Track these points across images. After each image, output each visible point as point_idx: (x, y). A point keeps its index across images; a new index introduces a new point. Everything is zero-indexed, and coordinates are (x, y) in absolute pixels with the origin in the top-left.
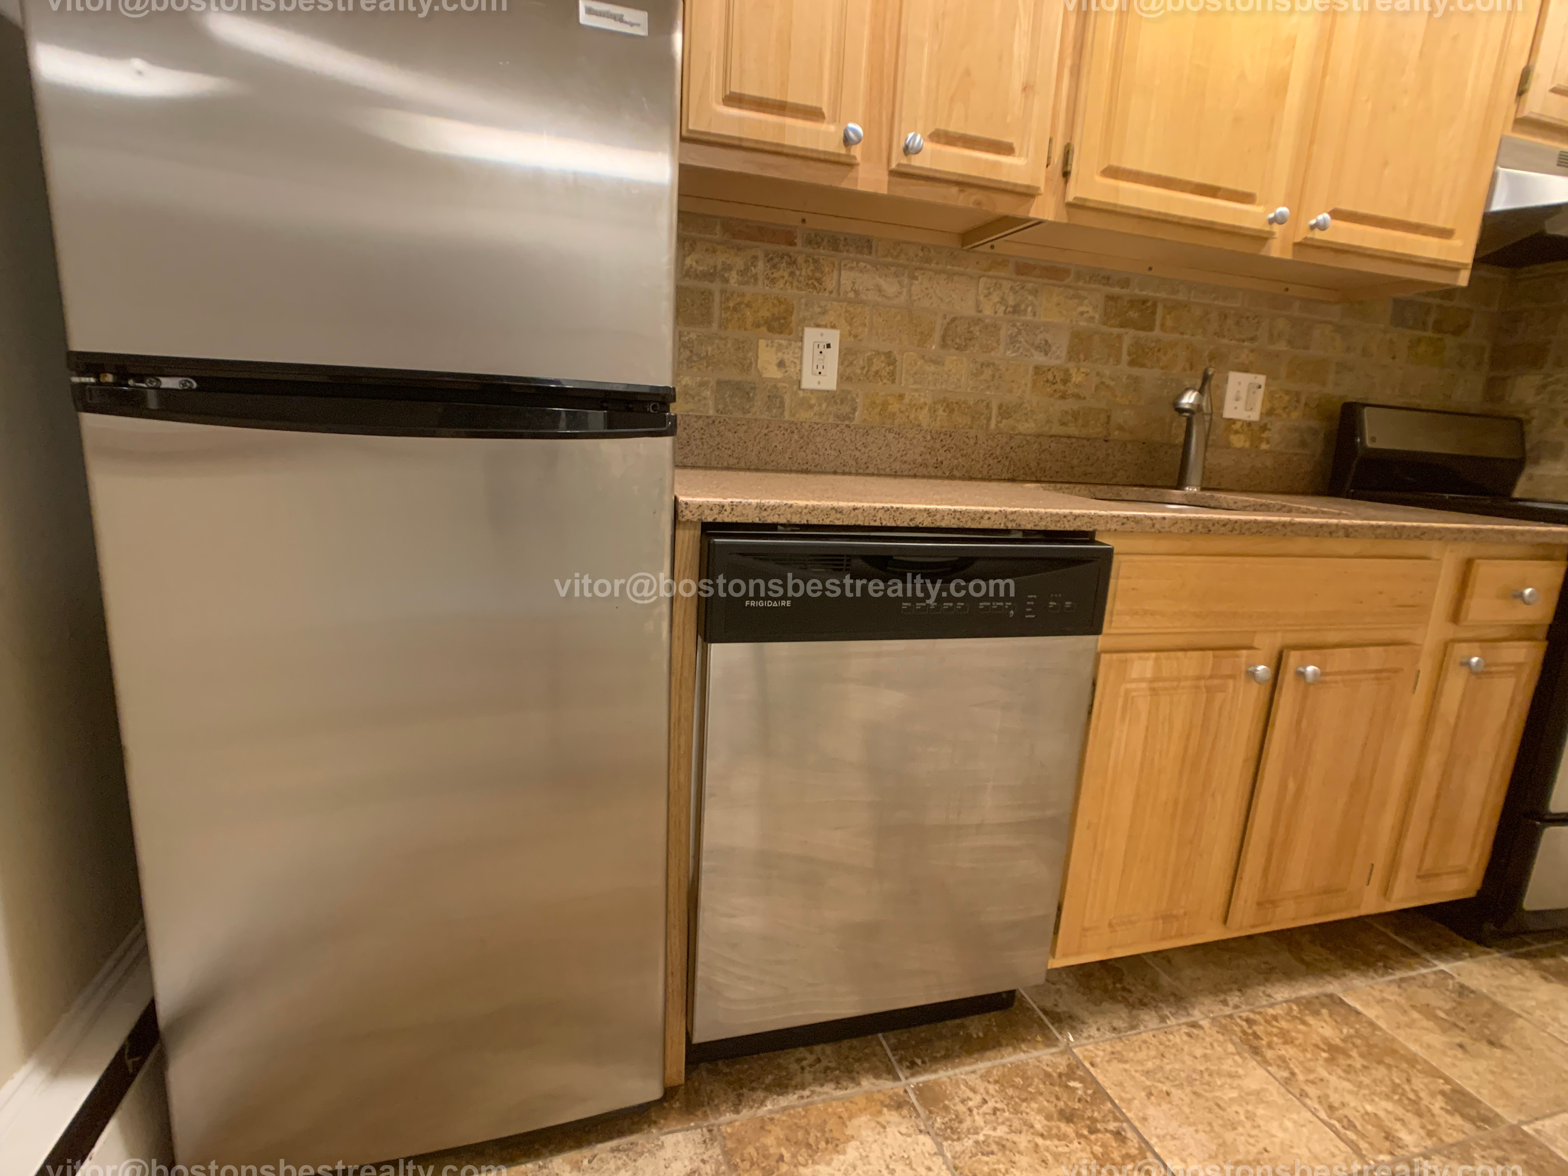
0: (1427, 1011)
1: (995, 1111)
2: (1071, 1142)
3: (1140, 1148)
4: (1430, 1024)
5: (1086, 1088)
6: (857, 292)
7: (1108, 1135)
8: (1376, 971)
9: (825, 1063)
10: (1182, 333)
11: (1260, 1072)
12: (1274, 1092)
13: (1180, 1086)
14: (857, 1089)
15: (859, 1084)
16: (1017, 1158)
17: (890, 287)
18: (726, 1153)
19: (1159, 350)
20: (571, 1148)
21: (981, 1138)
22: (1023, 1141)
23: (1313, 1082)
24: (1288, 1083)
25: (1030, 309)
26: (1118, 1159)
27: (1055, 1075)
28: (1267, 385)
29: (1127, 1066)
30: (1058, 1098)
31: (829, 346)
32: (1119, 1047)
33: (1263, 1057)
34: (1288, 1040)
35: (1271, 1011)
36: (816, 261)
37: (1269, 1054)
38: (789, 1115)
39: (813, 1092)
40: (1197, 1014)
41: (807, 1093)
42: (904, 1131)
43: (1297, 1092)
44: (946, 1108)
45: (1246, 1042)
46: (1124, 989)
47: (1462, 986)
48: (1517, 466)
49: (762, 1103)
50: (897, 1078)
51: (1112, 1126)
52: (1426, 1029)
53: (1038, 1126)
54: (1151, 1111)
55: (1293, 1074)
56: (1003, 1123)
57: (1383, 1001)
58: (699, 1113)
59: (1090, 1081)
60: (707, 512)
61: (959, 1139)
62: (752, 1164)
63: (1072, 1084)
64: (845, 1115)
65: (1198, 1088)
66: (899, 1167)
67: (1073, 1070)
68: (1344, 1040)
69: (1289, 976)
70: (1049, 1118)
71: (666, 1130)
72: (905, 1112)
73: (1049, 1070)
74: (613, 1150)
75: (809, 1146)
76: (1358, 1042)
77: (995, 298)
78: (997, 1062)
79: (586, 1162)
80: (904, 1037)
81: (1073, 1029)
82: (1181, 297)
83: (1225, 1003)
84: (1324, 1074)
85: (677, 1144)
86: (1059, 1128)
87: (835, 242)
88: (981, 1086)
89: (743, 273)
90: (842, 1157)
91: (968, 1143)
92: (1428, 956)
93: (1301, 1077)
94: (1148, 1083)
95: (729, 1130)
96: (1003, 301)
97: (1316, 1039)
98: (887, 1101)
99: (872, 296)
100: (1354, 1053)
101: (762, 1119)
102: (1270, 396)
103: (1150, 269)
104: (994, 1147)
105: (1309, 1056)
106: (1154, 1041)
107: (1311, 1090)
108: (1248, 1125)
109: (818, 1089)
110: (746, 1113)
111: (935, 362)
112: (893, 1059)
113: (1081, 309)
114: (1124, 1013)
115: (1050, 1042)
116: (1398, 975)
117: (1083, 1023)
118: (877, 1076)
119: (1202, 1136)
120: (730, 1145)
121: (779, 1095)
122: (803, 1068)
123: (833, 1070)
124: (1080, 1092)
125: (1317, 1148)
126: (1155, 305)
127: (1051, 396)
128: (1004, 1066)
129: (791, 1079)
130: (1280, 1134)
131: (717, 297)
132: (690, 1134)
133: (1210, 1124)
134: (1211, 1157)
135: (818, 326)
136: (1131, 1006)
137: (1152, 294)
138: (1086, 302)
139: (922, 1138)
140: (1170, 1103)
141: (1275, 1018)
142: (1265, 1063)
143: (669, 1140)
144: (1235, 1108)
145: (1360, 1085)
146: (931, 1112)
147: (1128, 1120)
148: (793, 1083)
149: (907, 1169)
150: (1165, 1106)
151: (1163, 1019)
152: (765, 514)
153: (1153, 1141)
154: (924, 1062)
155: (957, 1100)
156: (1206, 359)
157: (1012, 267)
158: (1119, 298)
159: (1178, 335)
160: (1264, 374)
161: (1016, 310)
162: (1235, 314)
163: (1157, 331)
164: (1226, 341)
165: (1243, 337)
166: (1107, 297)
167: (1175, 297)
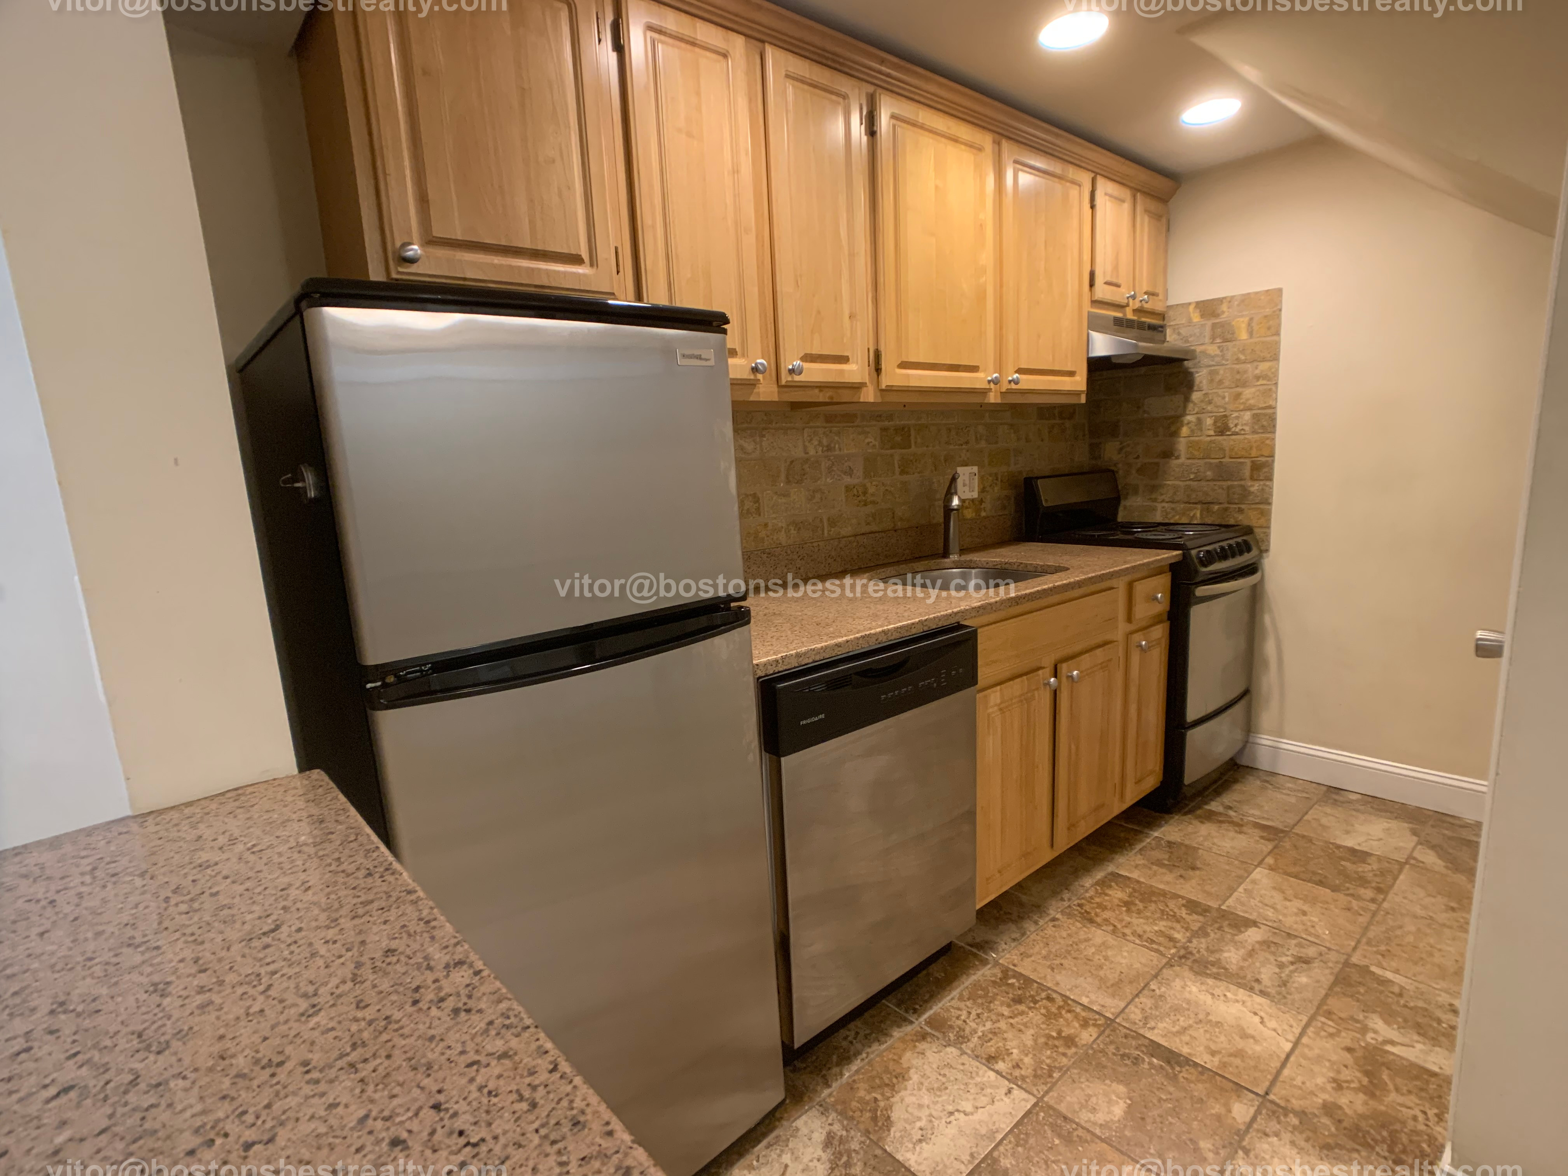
0: (1159, 863)
1: (978, 1015)
2: (1028, 1014)
3: (1063, 1001)
4: (1164, 870)
5: (1018, 981)
7: (1044, 1001)
8: (1126, 850)
9: (862, 1033)
10: (927, 446)
11: (1099, 932)
12: (1111, 940)
13: (1065, 957)
14: (892, 1040)
15: (891, 1036)
16: (1006, 1035)
17: (749, 445)
18: (840, 1113)
19: (916, 461)
20: (738, 1160)
21: (980, 1034)
22: (1002, 1025)
23: (1126, 927)
24: (1115, 931)
25: (837, 446)
26: (1056, 1011)
27: (998, 980)
28: (979, 472)
29: (1033, 958)
30: (1008, 993)
32: (1022, 949)
33: (1096, 922)
34: (1104, 908)
35: (1087, 895)
37: (1098, 920)
38: (863, 1074)
39: (868, 1053)
40: (1052, 913)
41: (864, 1055)
42: (936, 1050)
43: (1120, 935)
44: (951, 1027)
45: (1084, 918)
46: (1005, 913)
47: (1169, 842)
48: (1115, 501)
49: (841, 1074)
50: (911, 1022)
51: (1043, 995)
52: (1163, 873)
53: (1006, 1014)
54: (1058, 978)
55: (1115, 926)
56: (987, 1020)
57: (1136, 867)
58: (806, 1099)
59: (1018, 976)
60: (769, 667)
61: (969, 1040)
62: (861, 1111)
63: (1010, 981)
64: (896, 1058)
65: (1074, 954)
66: (946, 1071)
67: (1006, 973)
68: (1129, 897)
69: (1087, 870)
70: (1009, 1006)
71: (792, 1119)
72: (929, 1039)
73: (993, 979)
74: (767, 1147)
75: (887, 1085)
76: (1136, 894)
77: (815, 442)
78: (962, 987)
79: (755, 1163)
80: (899, 995)
81: (992, 949)
83: (1062, 900)
84: (1128, 919)
85: (806, 1123)
86: (1017, 1009)
88: (962, 1005)
90: (911, 1082)
91: (975, 1039)
92: (1146, 831)
93: (1119, 926)
94: (1049, 963)
95: (833, 1099)
96: (820, 443)
97: (1116, 902)
98: (915, 1038)
100: (1137, 902)
101: (848, 1083)
102: (982, 479)
104: (990, 1036)
105: (1117, 912)
106: (1039, 938)
107: (1128, 931)
108: (1107, 963)
109: (869, 1050)
110: (835, 1085)
111: (784, 495)
112: (901, 1012)
113: (867, 440)
114: (1013, 927)
115: (984, 962)
116: (1139, 847)
117: (996, 943)
118: (899, 1026)
119: (1089, 980)
120: (839, 1107)
121: (848, 1064)
122: (851, 1042)
123: (870, 1034)
124: (1017, 984)
125: (1143, 961)
126: (909, 430)
127: (858, 506)
128: (967, 987)
129: (849, 1052)
130: (1124, 961)
132: (810, 1113)
133: (1090, 972)
134: (1099, 988)
136: (1014, 922)
137: (907, 423)
138: (869, 435)
139: (949, 1049)
140: (1065, 969)
141: (1091, 898)
142: (1099, 926)
143: (799, 1123)
144: (1097, 957)
145: (1147, 918)
146: (944, 1033)
147: (1049, 988)
148: (852, 1053)
149: (951, 1070)
150: (1064, 972)
151: (1036, 923)
152: (801, 659)
153: (1068, 994)
154: (921, 1006)
155: (954, 1019)
156: (943, 461)
157: (823, 418)
158: (888, 428)
159: (925, 448)
160: (976, 465)
161: (829, 448)
162: (955, 428)
163: (913, 448)
164: (952, 447)
165: (961, 442)
166: (882, 430)
167: (920, 422)
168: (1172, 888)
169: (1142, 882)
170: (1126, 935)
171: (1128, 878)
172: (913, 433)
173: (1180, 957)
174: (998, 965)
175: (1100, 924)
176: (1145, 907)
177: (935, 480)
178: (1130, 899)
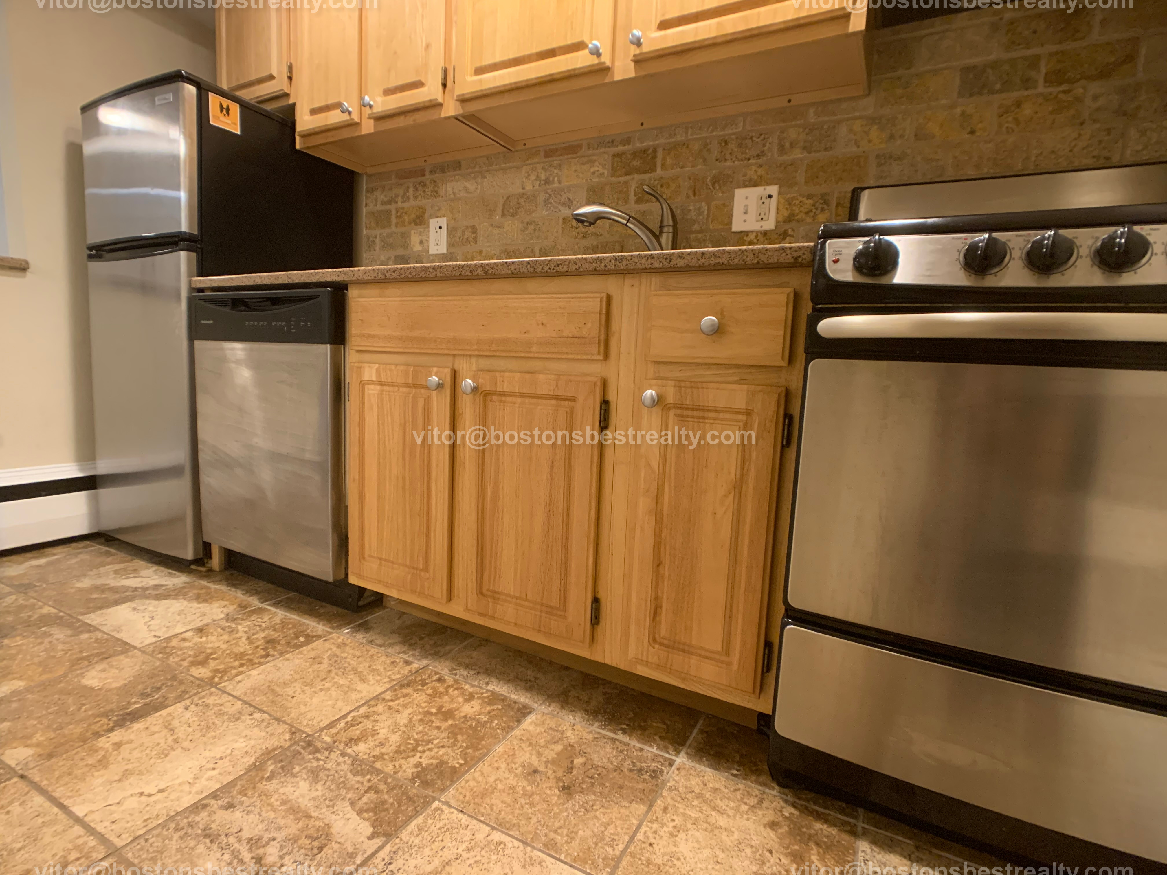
6: (454, 194)
10: (682, 167)
17: (471, 186)
19: (662, 186)
25: (556, 179)
28: (780, 193)
31: (440, 227)
36: (435, 181)
77: (533, 177)
82: (680, 138)
87: (442, 169)
89: (402, 197)
99: (463, 194)
102: (788, 204)
103: (642, 124)
105: (424, 704)
111: (499, 227)
113: (592, 170)
119: (287, 677)
126: (655, 151)
127: (576, 237)
131: (394, 213)
134: (270, 681)
135: (437, 217)
137: (651, 143)
138: (597, 163)
141: (459, 689)
153: (269, 665)
156: (710, 184)
157: (542, 154)
158: (623, 153)
159: (679, 169)
160: (776, 184)
161: (547, 182)
162: (737, 138)
163: (659, 171)
164: (729, 163)
165: (748, 156)
166: (614, 156)
167: (673, 140)
168: (496, 759)
169: (507, 732)
170: (370, 706)
171: (519, 721)
172: (660, 154)
173: (309, 741)
174: (330, 633)
175: (395, 690)
176: (438, 728)
177: (691, 208)
178: (460, 718)
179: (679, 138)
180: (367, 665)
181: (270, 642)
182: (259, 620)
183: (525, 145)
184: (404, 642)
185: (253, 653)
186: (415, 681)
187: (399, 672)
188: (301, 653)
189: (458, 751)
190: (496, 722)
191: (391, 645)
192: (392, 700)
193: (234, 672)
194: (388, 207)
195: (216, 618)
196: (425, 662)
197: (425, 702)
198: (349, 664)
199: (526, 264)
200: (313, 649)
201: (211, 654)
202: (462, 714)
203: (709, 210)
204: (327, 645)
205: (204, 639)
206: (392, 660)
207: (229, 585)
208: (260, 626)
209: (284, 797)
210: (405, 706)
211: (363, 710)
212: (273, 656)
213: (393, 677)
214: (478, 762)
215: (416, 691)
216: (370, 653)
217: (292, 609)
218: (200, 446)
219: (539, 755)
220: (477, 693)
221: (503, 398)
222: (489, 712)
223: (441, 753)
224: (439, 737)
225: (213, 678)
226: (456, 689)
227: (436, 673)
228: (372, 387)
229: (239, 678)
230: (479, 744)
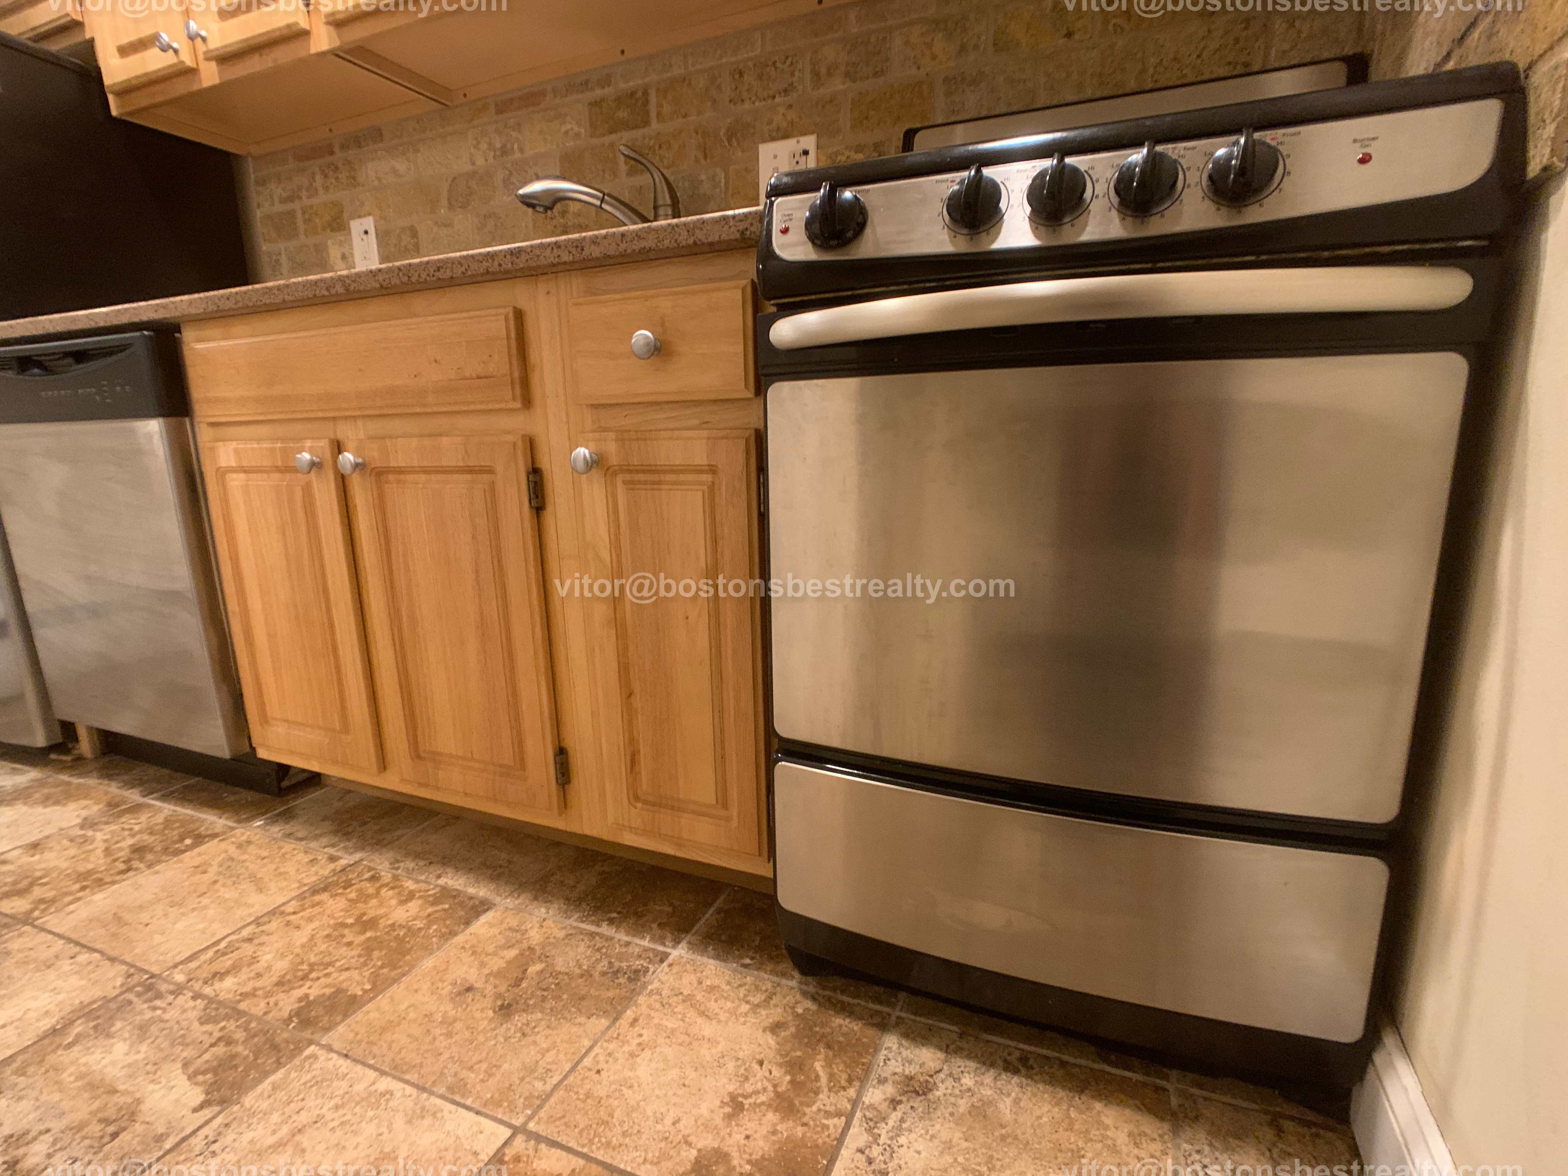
6: (379, 179)
9: (146, 777)
13: (221, 874)
14: (121, 791)
15: (128, 790)
25: (516, 146)
29: (232, 850)
30: (162, 841)
31: (366, 232)
35: (408, 883)
36: (349, 162)
41: (106, 783)
43: (263, 920)
50: (145, 796)
53: (119, 845)
54: (171, 873)
56: (114, 835)
59: (198, 844)
64: (88, 797)
65: (225, 881)
68: (392, 925)
73: (202, 830)
83: (397, 862)
86: (121, 851)
87: (357, 141)
88: (158, 818)
89: (308, 189)
93: (293, 918)
94: (214, 863)
95: (51, 781)
96: (491, 146)
98: (114, 802)
99: (391, 179)
103: (623, 52)
108: (183, 910)
109: (113, 783)
112: (170, 789)
113: (563, 129)
118: (142, 791)
123: (140, 780)
124: (178, 846)
126: (646, 93)
129: (119, 775)
131: (299, 214)
135: (360, 217)
137: (640, 82)
138: (568, 118)
141: (397, 888)
142: (302, 898)
146: (112, 815)
148: (115, 777)
150: (183, 876)
151: (330, 846)
154: (174, 797)
155: (134, 817)
156: (725, 139)
157: (492, 109)
158: (603, 100)
159: (681, 119)
160: (812, 133)
161: (504, 152)
162: (754, 66)
163: (655, 125)
164: (747, 106)
165: (771, 93)
166: (590, 104)
167: (669, 75)
168: (419, 978)
169: (447, 940)
170: (259, 925)
171: (468, 923)
172: (653, 99)
173: (152, 984)
174: (233, 829)
175: (305, 898)
176: (349, 944)
177: (703, 177)
178: (385, 927)
179: (677, 72)
180: (274, 866)
181: (139, 851)
182: (133, 821)
183: (465, 95)
184: (335, 832)
185: (106, 870)
186: (336, 883)
187: (317, 873)
188: (181, 861)
189: (367, 974)
190: (435, 927)
191: (316, 837)
192: (294, 913)
193: (68, 899)
194: (289, 206)
195: (64, 825)
196: (358, 856)
197: (342, 910)
198: (247, 868)
199: (396, 271)
200: (200, 854)
201: (40, 878)
202: (390, 922)
203: (727, 178)
204: (223, 845)
205: (37, 857)
206: (311, 857)
207: (102, 777)
208: (131, 829)
209: (83, 1069)
210: (310, 919)
211: (245, 933)
212: (137, 869)
213: (306, 881)
214: (391, 984)
215: (333, 896)
216: (283, 851)
217: (188, 800)
218: (22, 584)
219: (483, 965)
220: (420, 891)
221: (402, 477)
222: (429, 915)
223: (341, 978)
224: (346, 955)
225: (32, 911)
226: (393, 888)
227: (370, 869)
228: (234, 476)
229: (72, 907)
230: (400, 960)
